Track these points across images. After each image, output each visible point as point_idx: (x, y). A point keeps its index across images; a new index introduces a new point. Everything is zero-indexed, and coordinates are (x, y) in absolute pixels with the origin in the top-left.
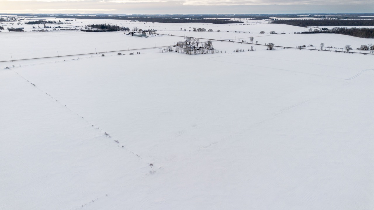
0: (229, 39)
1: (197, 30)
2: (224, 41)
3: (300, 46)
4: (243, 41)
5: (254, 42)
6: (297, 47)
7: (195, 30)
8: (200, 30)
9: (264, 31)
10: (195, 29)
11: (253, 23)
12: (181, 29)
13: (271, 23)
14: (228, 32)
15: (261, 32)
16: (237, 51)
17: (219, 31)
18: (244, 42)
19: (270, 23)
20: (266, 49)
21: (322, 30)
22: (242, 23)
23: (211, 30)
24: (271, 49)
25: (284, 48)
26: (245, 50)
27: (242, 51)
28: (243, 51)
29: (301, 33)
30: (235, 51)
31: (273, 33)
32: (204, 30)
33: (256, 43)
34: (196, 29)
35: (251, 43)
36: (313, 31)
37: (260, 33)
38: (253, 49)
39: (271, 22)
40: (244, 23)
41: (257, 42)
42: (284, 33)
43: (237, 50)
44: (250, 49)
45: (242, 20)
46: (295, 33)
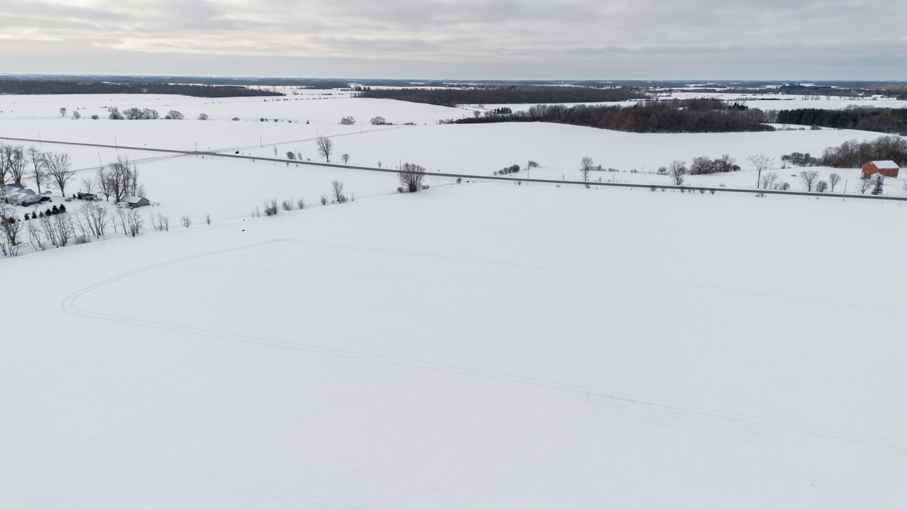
0: (236, 146)
1: (125, 113)
2: (214, 154)
3: (502, 168)
4: (290, 155)
5: (335, 158)
6: (495, 174)
7: (115, 116)
8: (135, 115)
9: (352, 118)
10: (116, 110)
11: (311, 97)
12: (63, 110)
13: (359, 97)
14: (236, 119)
15: (344, 120)
16: (272, 212)
17: (203, 117)
18: (298, 160)
19: (355, 97)
20: (396, 189)
21: (498, 113)
22: (281, 95)
23: (175, 116)
24: (413, 188)
25: (459, 178)
26: (306, 203)
27: (296, 205)
28: (301, 206)
29: (457, 122)
30: (262, 210)
31: (381, 124)
32: (151, 114)
33: (343, 163)
34: (121, 111)
35: (324, 161)
36: (482, 115)
37: (342, 123)
38: (343, 193)
39: (357, 95)
40: (285, 95)
41: (346, 157)
42: (412, 124)
43: (270, 206)
44: (331, 196)
45: (279, 89)
46: (441, 122)
